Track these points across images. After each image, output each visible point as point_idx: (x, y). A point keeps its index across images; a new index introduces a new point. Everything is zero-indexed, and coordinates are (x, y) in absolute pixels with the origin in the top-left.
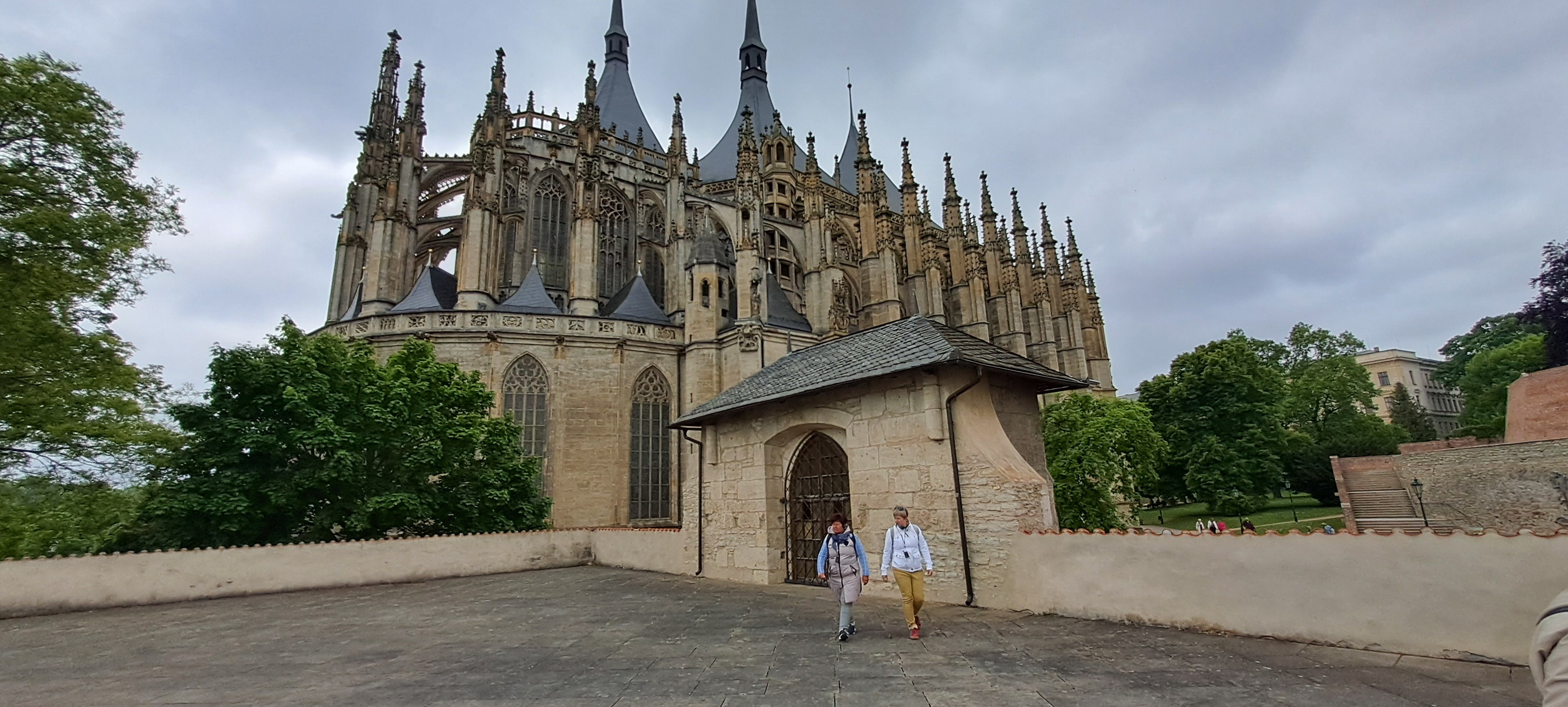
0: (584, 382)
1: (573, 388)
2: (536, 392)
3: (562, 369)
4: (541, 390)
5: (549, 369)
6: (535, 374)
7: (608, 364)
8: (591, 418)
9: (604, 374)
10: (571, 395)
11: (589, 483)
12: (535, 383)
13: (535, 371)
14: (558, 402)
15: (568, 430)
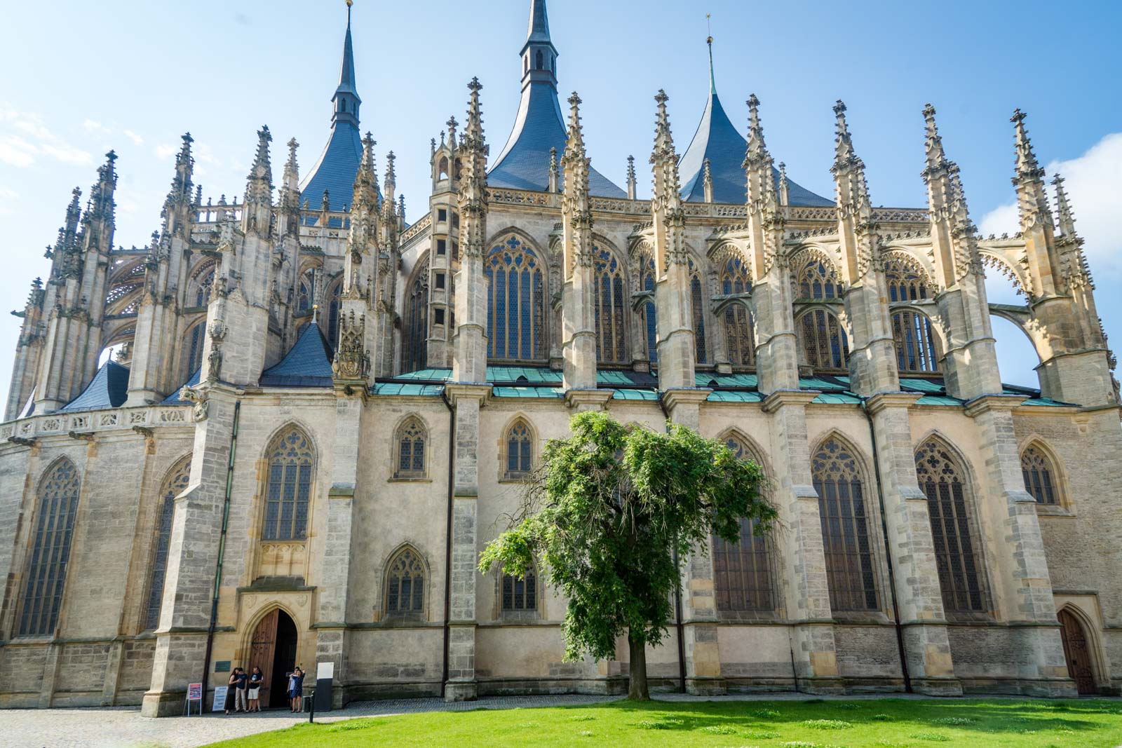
0: (110, 480)
1: (99, 487)
2: (70, 494)
3: (91, 468)
4: (75, 492)
5: (81, 469)
6: (71, 476)
7: (137, 456)
8: (114, 518)
9: (132, 469)
10: (97, 495)
11: (101, 589)
12: (70, 486)
13: (71, 473)
14: (83, 503)
15: (89, 532)
